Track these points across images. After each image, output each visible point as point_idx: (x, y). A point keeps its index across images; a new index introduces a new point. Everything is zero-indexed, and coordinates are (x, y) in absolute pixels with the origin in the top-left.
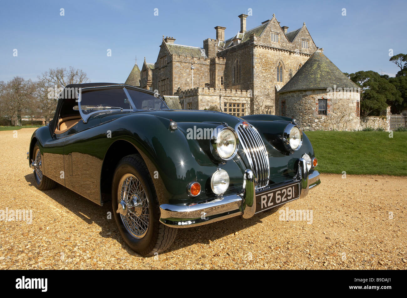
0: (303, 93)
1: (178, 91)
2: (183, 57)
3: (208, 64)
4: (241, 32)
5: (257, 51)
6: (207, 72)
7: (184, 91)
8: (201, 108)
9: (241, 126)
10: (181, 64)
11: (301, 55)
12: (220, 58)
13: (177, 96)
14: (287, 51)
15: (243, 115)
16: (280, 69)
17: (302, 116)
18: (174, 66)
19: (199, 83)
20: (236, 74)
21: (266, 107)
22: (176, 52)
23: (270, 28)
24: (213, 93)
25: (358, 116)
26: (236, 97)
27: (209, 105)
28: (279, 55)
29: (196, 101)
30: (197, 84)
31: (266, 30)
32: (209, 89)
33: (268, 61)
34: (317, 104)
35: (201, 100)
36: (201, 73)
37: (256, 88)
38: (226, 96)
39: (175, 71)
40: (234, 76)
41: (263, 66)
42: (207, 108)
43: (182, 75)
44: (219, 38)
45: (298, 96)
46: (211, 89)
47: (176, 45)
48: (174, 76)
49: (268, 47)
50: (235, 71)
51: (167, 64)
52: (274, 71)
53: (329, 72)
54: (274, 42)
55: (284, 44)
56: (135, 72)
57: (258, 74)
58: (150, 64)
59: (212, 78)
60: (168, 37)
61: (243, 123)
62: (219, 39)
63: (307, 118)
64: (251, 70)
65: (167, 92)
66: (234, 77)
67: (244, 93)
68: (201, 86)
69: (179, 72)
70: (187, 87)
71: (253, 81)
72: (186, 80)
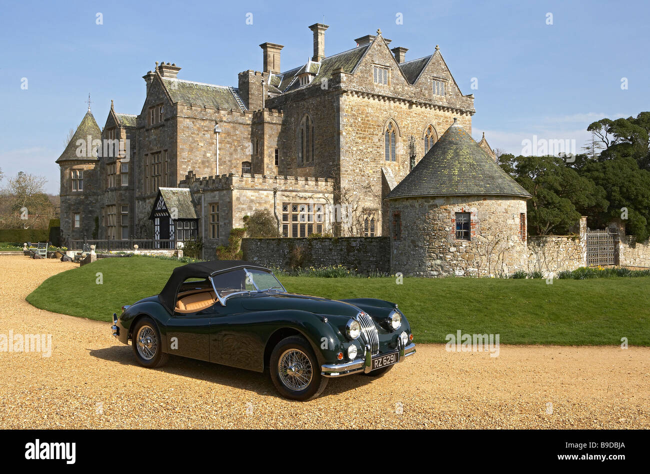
0: (430, 202)
1: (188, 177)
2: (199, 109)
3: (249, 122)
4: (315, 58)
5: (347, 102)
6: (247, 138)
7: (201, 179)
8: (237, 215)
9: (360, 315)
10: (193, 123)
11: (431, 109)
12: (273, 110)
13: (186, 187)
14: (404, 101)
16: (391, 137)
17: (428, 241)
18: (180, 126)
19: (230, 161)
20: (305, 144)
21: (364, 210)
22: (183, 97)
23: (372, 56)
24: (260, 184)
25: (523, 240)
26: (306, 191)
27: (254, 209)
28: (390, 109)
29: (228, 200)
30: (227, 162)
31: (364, 60)
32: (253, 177)
33: (368, 121)
34: (453, 221)
35: (238, 199)
36: (234, 140)
37: (344, 174)
38: (286, 191)
39: (181, 136)
40: (300, 148)
41: (358, 130)
42: (249, 214)
43: (196, 144)
44: (268, 67)
45: (421, 206)
46: (256, 176)
47: (183, 81)
48: (181, 147)
49: (368, 94)
50: (302, 138)
51: (165, 120)
52: (379, 140)
53: (473, 165)
54: (380, 84)
55: (399, 87)
56: (86, 128)
57: (350, 147)
58: (122, 115)
59: (257, 149)
60: (165, 64)
62: (270, 68)
63: (436, 244)
64: (335, 138)
65: (165, 178)
66: (300, 151)
67: (322, 183)
68: (235, 167)
69: (191, 138)
70: (206, 169)
71: (339, 159)
72: (204, 156)
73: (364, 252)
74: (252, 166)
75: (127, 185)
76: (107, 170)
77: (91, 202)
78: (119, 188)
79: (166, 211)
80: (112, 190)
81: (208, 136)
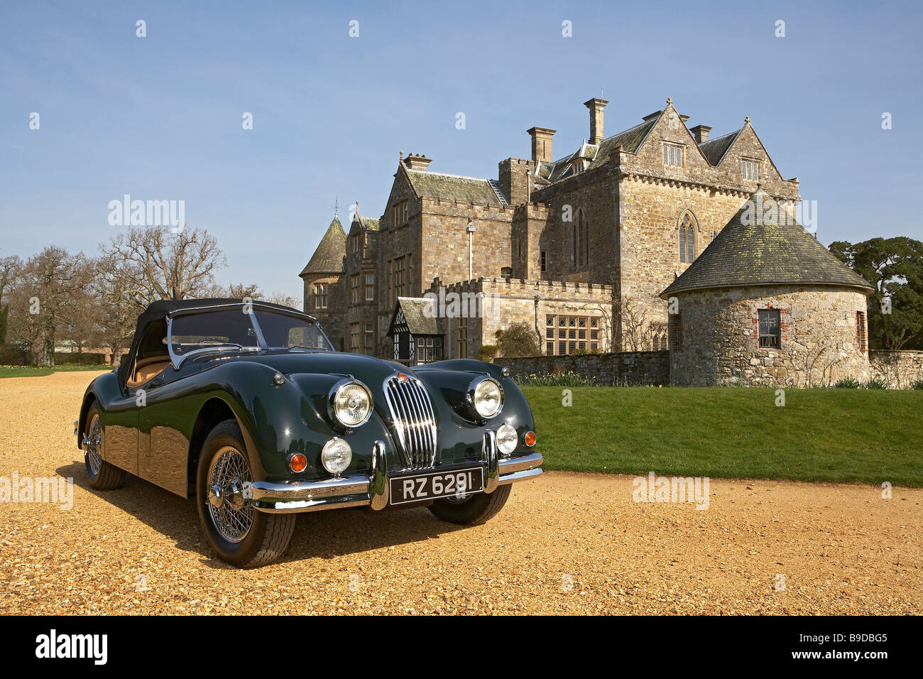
0: (721, 295)
1: (433, 285)
2: (448, 204)
3: (510, 219)
4: (592, 141)
5: (628, 188)
6: (507, 239)
7: (447, 287)
8: (488, 329)
9: (394, 380)
10: (441, 220)
11: (740, 197)
12: (539, 204)
14: (704, 187)
16: (687, 231)
17: (719, 351)
18: (425, 225)
19: (486, 267)
20: (578, 244)
21: (653, 326)
22: (431, 191)
23: (661, 131)
24: (518, 291)
25: (862, 350)
26: (576, 301)
27: (509, 322)
28: (686, 197)
30: (483, 268)
31: (650, 136)
32: (508, 282)
33: (657, 212)
34: (754, 321)
36: (491, 241)
37: (626, 279)
38: (550, 300)
39: (427, 237)
40: (572, 249)
41: (643, 224)
42: (503, 328)
43: (444, 246)
44: (538, 156)
45: (710, 302)
46: (513, 281)
47: (432, 173)
48: (426, 249)
49: (656, 179)
50: (575, 236)
51: (410, 219)
52: (672, 237)
53: (785, 244)
54: (672, 166)
55: (696, 169)
56: (332, 237)
57: (632, 245)
58: (368, 218)
59: (520, 252)
60: (414, 156)
61: (398, 375)
62: (539, 158)
63: (731, 354)
64: (614, 234)
65: (408, 288)
66: (572, 253)
67: (597, 291)
68: (493, 273)
69: (438, 239)
70: (457, 276)
71: (619, 261)
72: (454, 260)
73: (639, 371)
74: (513, 273)
75: (372, 299)
76: (351, 283)
77: (336, 321)
78: (363, 303)
79: (405, 325)
80: (355, 306)
81: (459, 236)
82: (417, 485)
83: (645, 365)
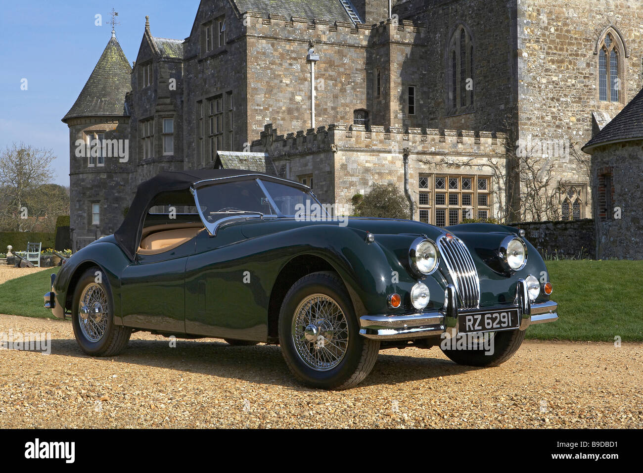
1: (264, 135)
2: (282, 23)
3: (365, 43)
6: (361, 70)
7: (285, 137)
8: (342, 194)
9: (443, 238)
10: (273, 45)
12: (405, 22)
13: (261, 151)
15: (483, 214)
16: (610, 58)
18: (251, 52)
19: (333, 108)
21: (562, 186)
22: (257, 5)
24: (381, 142)
26: (459, 154)
27: (370, 183)
28: (608, 9)
29: (328, 169)
30: (329, 110)
32: (368, 129)
33: (568, 31)
35: (344, 167)
36: (340, 74)
37: (525, 124)
38: (424, 153)
39: (253, 68)
40: (451, 83)
41: (550, 48)
42: (362, 192)
43: (277, 81)
46: (374, 128)
48: (253, 85)
50: (454, 66)
51: (228, 43)
52: (588, 65)
56: (109, 65)
57: (535, 78)
58: (164, 40)
59: (379, 89)
61: (446, 235)
64: (510, 64)
65: (228, 138)
66: (451, 89)
67: (487, 141)
68: (342, 118)
69: (269, 71)
70: (294, 123)
71: (516, 99)
72: (291, 99)
74: (370, 117)
75: (172, 153)
76: (140, 130)
77: (118, 184)
78: (160, 159)
80: (148, 163)
81: (297, 67)
82: (475, 320)
83: (560, 238)
